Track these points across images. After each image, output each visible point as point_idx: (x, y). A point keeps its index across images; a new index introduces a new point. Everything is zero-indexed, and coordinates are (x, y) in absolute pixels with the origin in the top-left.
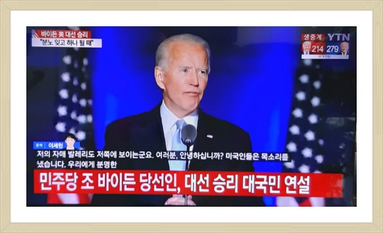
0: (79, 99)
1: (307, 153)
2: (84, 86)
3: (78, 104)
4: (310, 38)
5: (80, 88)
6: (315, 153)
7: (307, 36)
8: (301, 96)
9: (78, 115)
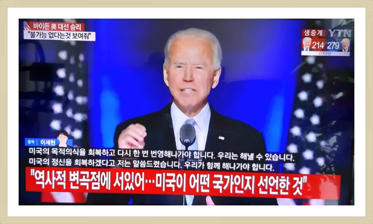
0: (75, 96)
1: (308, 155)
2: (80, 83)
3: (74, 102)
4: (310, 34)
5: (77, 85)
6: (316, 156)
7: (307, 32)
8: (303, 96)
9: (74, 113)
